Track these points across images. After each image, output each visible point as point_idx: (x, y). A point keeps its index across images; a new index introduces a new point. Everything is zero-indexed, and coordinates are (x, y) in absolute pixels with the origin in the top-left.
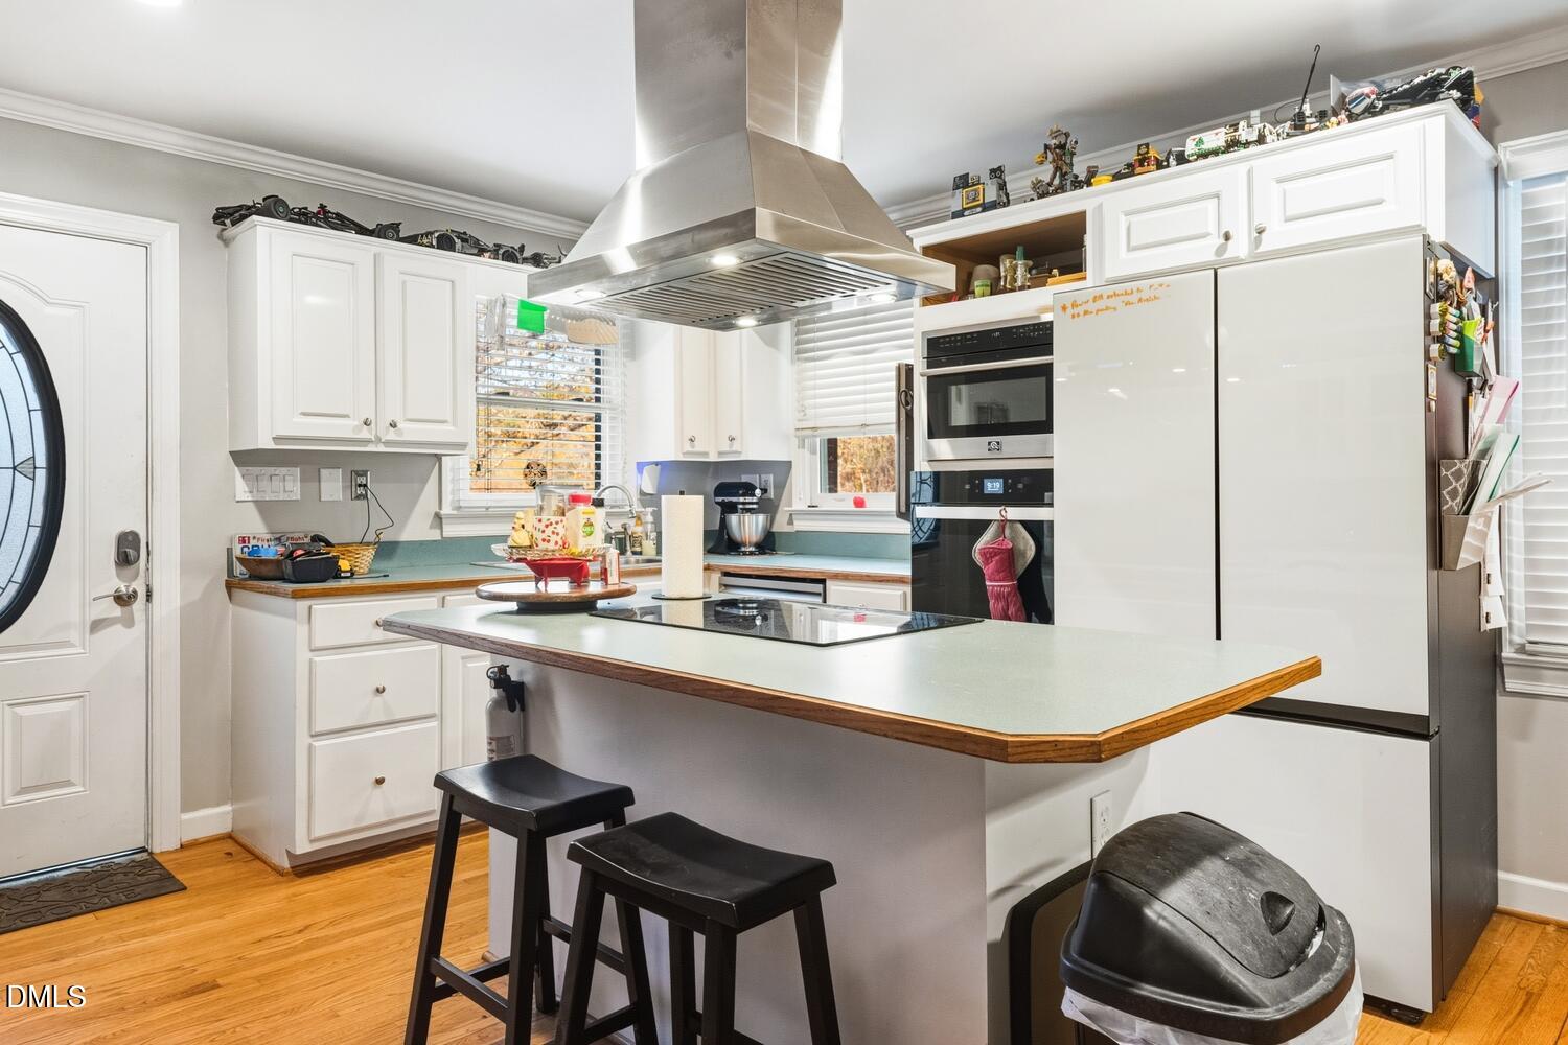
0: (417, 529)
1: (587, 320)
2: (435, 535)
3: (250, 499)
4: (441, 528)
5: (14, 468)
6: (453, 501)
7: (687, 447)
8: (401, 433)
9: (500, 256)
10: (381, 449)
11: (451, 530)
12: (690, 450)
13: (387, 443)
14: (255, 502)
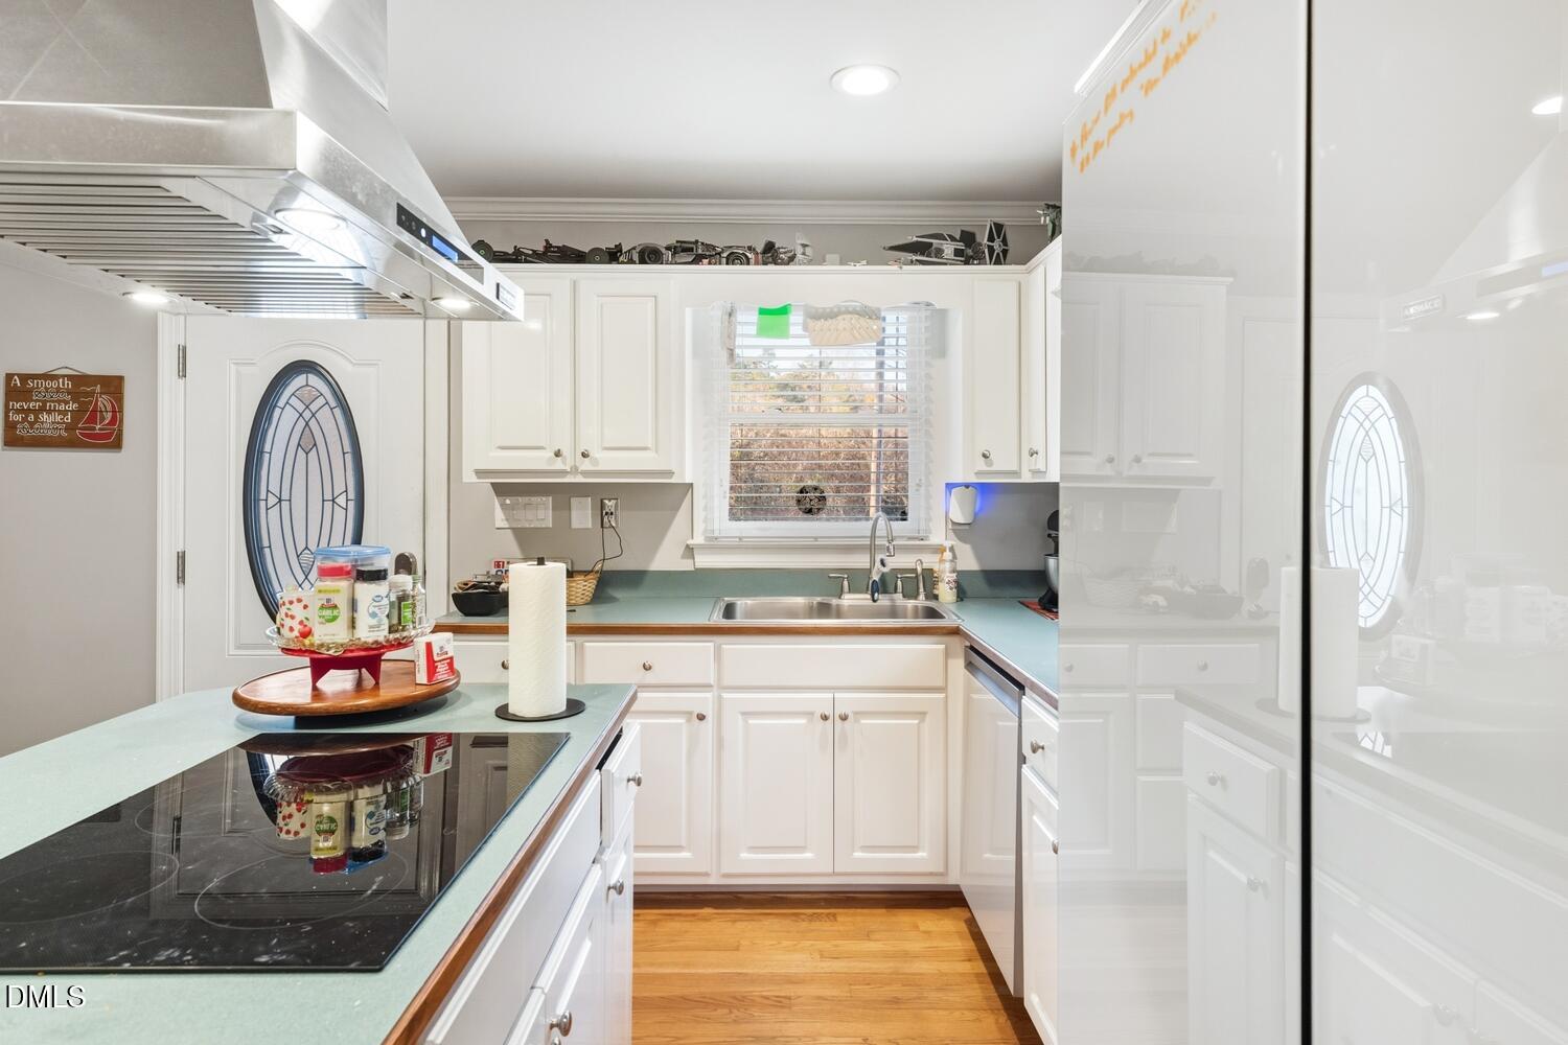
0: (667, 559)
1: (840, 318)
2: (686, 565)
3: (507, 526)
4: (694, 559)
5: (333, 500)
6: (705, 531)
7: (981, 465)
8: (596, 462)
9: (724, 260)
10: (580, 479)
11: (704, 561)
12: (985, 468)
13: (585, 473)
14: (513, 529)
